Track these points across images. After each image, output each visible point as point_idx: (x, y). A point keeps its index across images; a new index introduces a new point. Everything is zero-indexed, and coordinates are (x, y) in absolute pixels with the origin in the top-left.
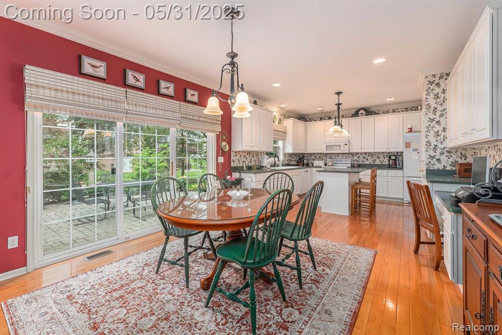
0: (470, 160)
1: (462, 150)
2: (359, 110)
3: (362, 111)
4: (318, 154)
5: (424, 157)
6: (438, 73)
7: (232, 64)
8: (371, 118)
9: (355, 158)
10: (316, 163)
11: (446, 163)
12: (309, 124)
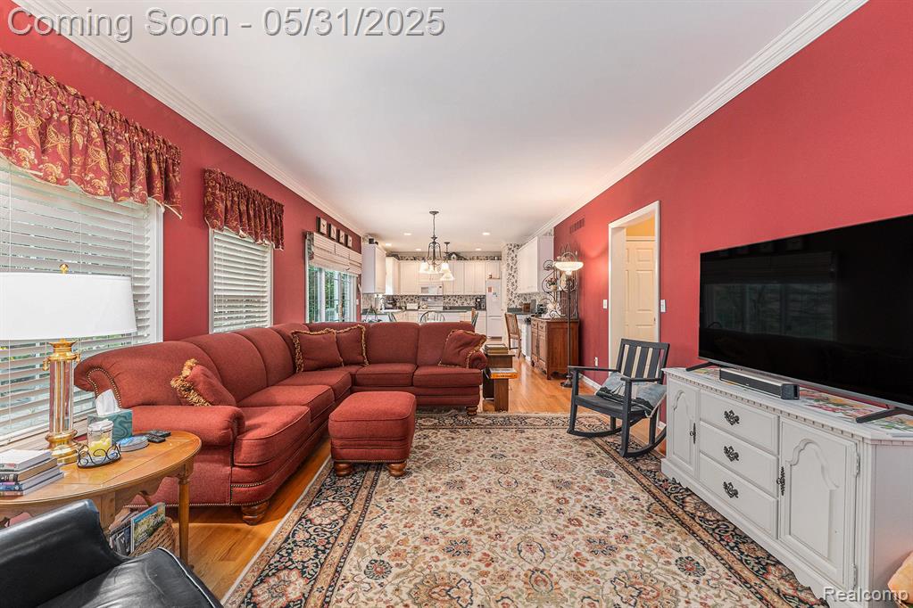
0: (528, 302)
1: (524, 296)
2: (451, 254)
3: (454, 255)
4: (410, 296)
5: (505, 298)
6: (514, 243)
7: (434, 243)
8: (461, 263)
9: (447, 300)
10: (409, 306)
11: (517, 304)
12: (403, 263)
